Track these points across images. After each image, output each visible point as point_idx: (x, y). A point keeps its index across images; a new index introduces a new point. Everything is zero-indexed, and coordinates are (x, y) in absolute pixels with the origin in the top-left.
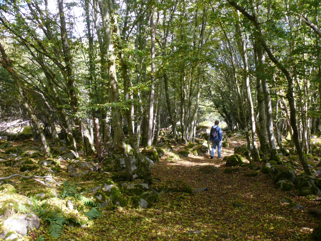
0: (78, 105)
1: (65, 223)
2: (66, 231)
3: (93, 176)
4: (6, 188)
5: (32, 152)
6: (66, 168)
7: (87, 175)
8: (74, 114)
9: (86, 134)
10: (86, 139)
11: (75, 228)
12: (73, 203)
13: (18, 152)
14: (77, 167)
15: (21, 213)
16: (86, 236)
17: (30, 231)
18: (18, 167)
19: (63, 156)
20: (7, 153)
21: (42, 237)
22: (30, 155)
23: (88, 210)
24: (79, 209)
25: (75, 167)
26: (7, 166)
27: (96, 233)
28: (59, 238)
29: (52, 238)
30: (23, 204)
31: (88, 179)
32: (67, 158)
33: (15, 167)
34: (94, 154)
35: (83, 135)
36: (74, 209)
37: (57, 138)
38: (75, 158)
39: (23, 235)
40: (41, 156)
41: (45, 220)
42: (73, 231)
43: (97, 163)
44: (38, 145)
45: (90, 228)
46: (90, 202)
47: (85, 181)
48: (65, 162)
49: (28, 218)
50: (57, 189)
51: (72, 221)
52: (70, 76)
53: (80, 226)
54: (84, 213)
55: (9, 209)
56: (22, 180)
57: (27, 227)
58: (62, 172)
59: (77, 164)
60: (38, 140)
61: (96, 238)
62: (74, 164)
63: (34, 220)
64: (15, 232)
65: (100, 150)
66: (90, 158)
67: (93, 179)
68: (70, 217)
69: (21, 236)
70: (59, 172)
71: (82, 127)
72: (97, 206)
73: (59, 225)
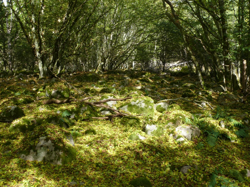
0: (229, 49)
1: (219, 137)
2: (220, 142)
3: (239, 106)
4: (175, 106)
5: (189, 85)
6: (217, 98)
7: (234, 105)
8: (226, 56)
9: (234, 72)
10: (234, 77)
11: (226, 142)
12: (225, 123)
13: (179, 84)
14: (225, 98)
15: (188, 124)
16: (235, 149)
17: (193, 138)
18: (180, 94)
19: (214, 89)
20: (172, 84)
21: (202, 143)
22: (188, 86)
23: (237, 130)
24: (229, 128)
25: (224, 98)
26: (172, 93)
27: (243, 148)
28: (214, 146)
29: (209, 146)
30: (189, 118)
31: (235, 108)
32: (217, 91)
33: (178, 94)
34: (240, 89)
35: (232, 73)
36: (225, 127)
37: (209, 75)
38: (223, 91)
39: (188, 140)
40: (197, 88)
41: (204, 132)
42: (225, 144)
43: (242, 97)
44: (194, 80)
45: (238, 143)
46: (239, 124)
47: (232, 109)
48: (215, 94)
49: (193, 129)
50: (212, 112)
51: (224, 136)
52: (224, 25)
53: (231, 141)
54: (234, 132)
55: (179, 120)
56: (184, 103)
57: (192, 135)
58: (213, 100)
59: (226, 96)
60: (193, 77)
61: (244, 152)
62: (224, 96)
63: (196, 130)
64: (183, 136)
65: (246, 86)
66: (237, 92)
67: (239, 108)
68: (223, 133)
69: (187, 140)
70: (212, 100)
71: (231, 67)
72: (244, 128)
73: (215, 137)
